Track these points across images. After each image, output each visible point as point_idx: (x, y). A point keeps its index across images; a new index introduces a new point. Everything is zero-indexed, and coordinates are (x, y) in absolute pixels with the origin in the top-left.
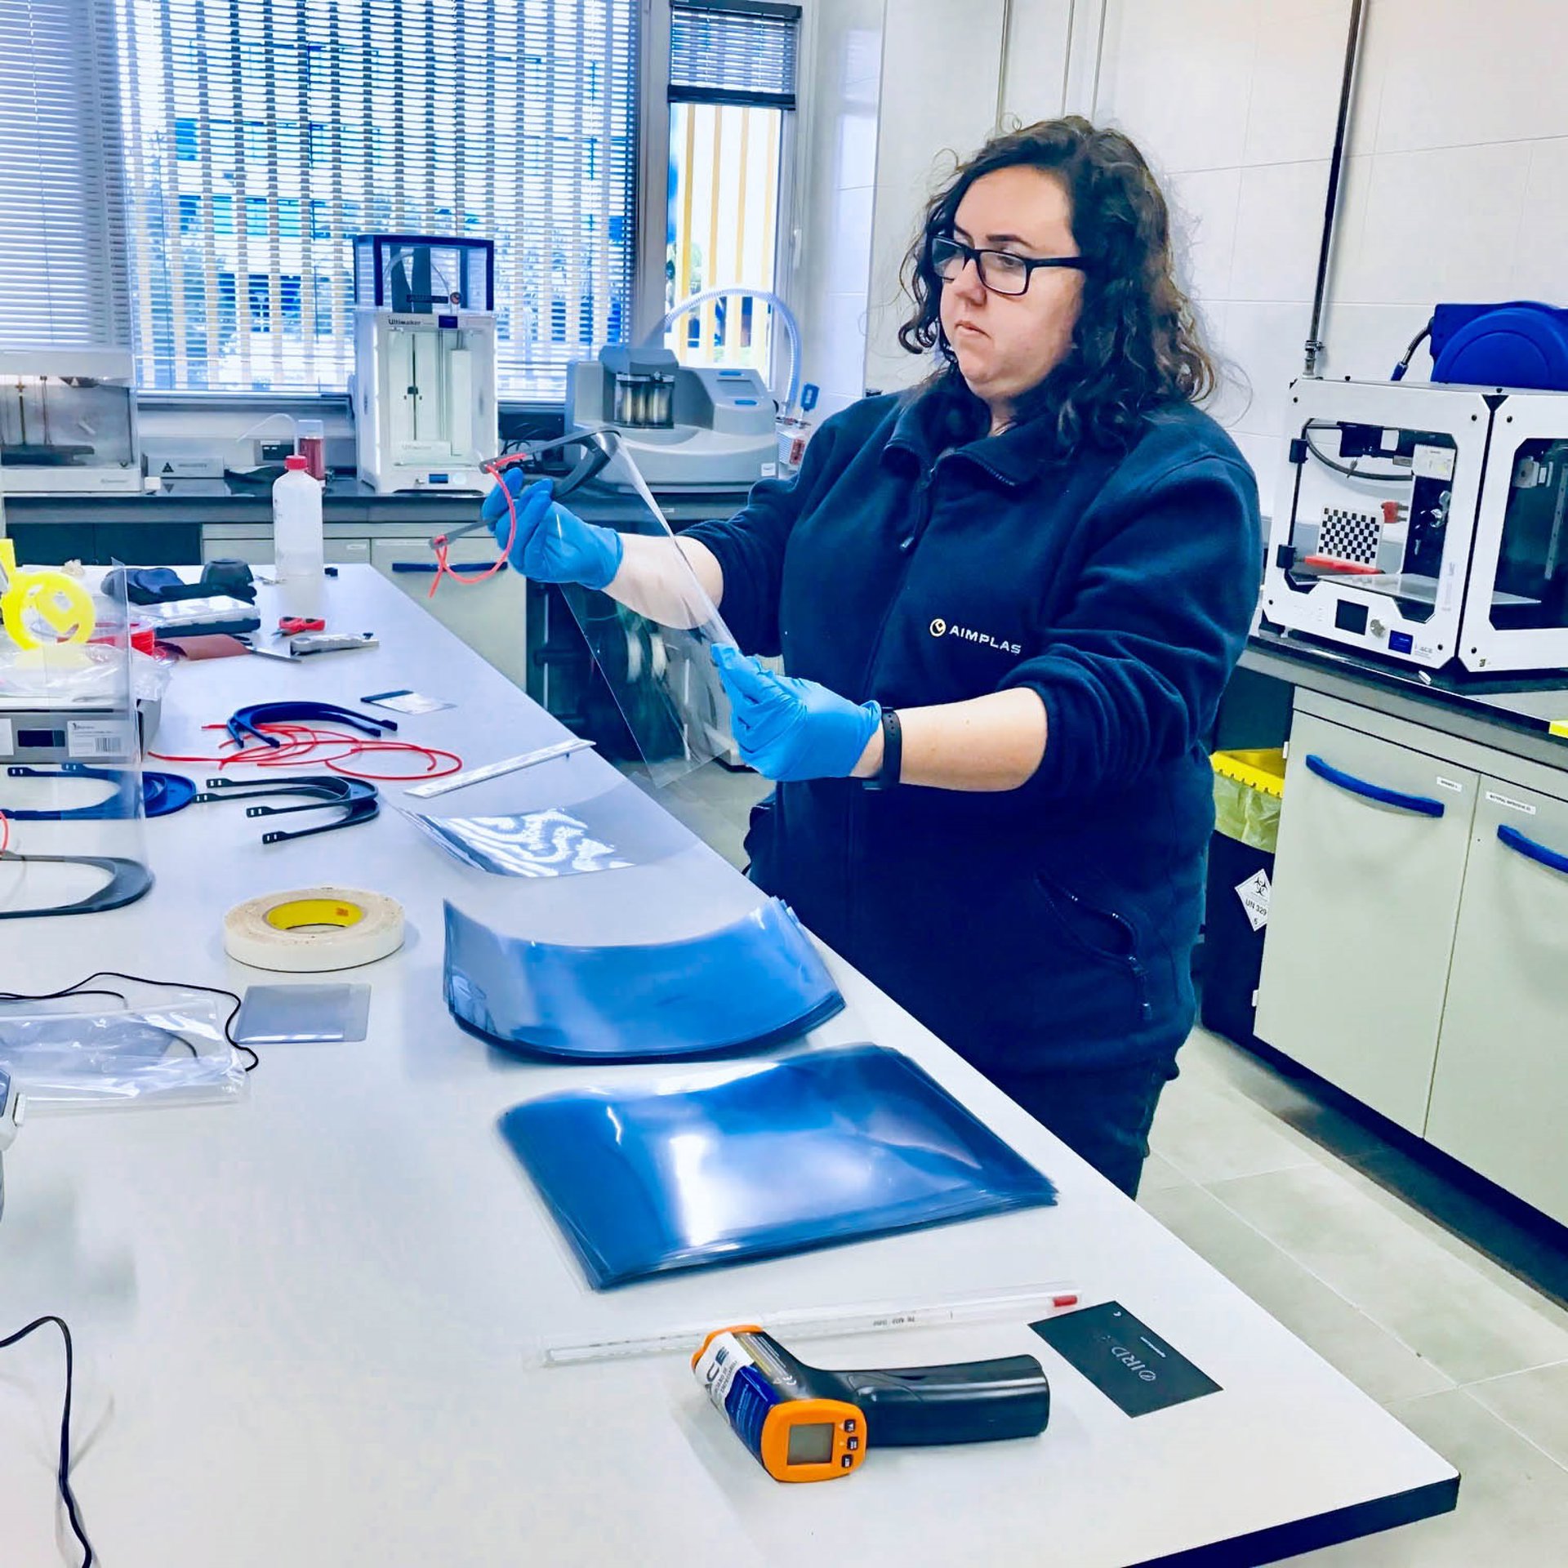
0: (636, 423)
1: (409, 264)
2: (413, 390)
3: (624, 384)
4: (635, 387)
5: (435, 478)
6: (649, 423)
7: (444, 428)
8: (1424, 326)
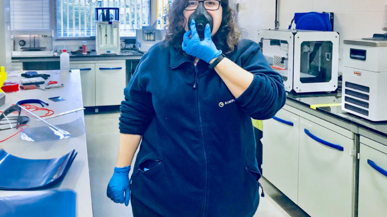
0: (147, 40)
1: (105, 13)
2: (106, 35)
3: (145, 33)
4: (147, 34)
5: (108, 52)
6: (150, 40)
7: (112, 43)
8: (293, 18)
